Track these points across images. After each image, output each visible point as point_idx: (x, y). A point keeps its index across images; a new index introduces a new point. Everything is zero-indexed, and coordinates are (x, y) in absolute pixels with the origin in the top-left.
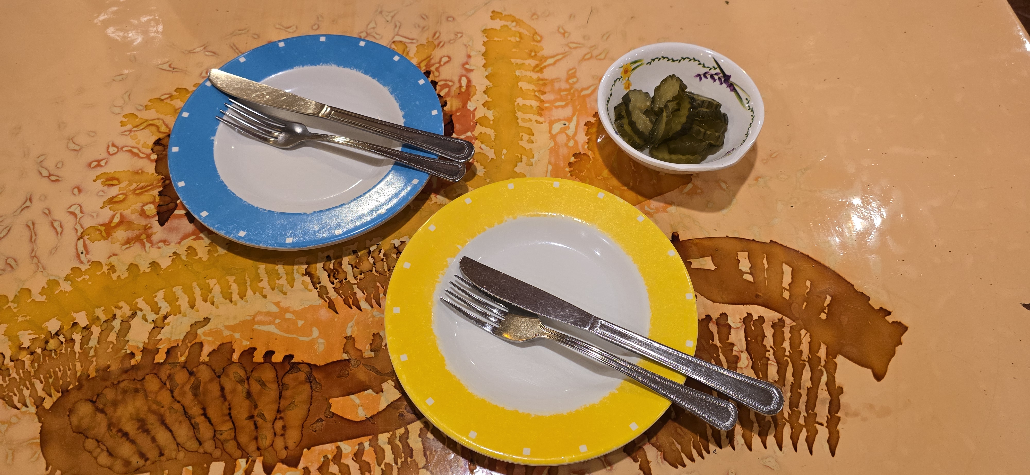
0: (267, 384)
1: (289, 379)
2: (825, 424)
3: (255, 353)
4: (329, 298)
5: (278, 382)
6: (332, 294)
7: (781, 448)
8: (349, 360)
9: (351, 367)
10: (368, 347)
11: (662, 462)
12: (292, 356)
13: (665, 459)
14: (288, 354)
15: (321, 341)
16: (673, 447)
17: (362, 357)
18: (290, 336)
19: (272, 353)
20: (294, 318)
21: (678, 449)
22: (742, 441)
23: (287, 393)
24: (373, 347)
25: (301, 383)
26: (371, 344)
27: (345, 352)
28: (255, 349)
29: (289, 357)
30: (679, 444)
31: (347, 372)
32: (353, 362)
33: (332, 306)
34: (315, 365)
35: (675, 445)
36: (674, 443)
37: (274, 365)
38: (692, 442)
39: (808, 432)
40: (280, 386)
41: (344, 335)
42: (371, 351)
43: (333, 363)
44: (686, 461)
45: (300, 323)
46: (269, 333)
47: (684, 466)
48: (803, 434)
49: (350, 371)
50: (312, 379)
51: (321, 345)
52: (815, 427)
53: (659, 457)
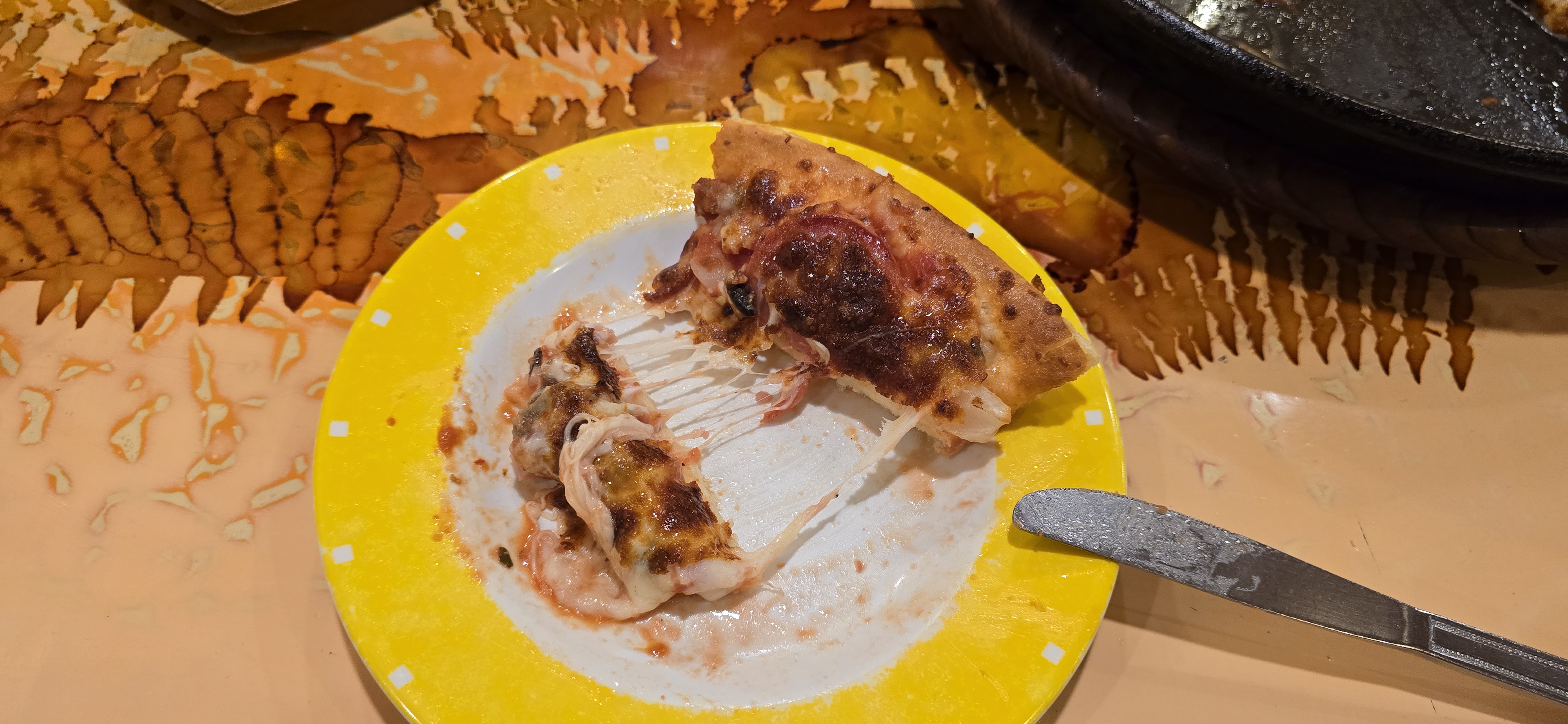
0: (311, 157)
1: (356, 154)
2: (1445, 335)
3: (294, 104)
4: (455, 33)
5: (334, 156)
6: (462, 25)
7: (1356, 364)
8: (483, 136)
9: (487, 146)
10: (525, 117)
11: (1116, 367)
12: (367, 117)
13: (1122, 361)
14: (360, 111)
15: (430, 97)
16: (1138, 343)
17: (512, 133)
18: (368, 83)
19: (327, 107)
20: (381, 55)
21: (1147, 348)
22: (1280, 347)
23: (350, 176)
24: (536, 119)
25: (382, 162)
26: (531, 114)
27: (477, 119)
28: (292, 97)
29: (360, 118)
30: (1151, 338)
31: (477, 154)
32: (491, 138)
33: (458, 43)
34: (414, 138)
35: (1142, 341)
36: (1139, 337)
37: (330, 128)
38: (1176, 340)
39: (1410, 343)
40: (338, 164)
41: (478, 93)
42: (532, 123)
43: (451, 137)
44: (1165, 368)
45: (391, 65)
46: (326, 77)
47: (1160, 377)
48: (1401, 347)
49: (484, 153)
50: (404, 158)
51: (430, 104)
52: (1425, 337)
53: (1109, 358)
